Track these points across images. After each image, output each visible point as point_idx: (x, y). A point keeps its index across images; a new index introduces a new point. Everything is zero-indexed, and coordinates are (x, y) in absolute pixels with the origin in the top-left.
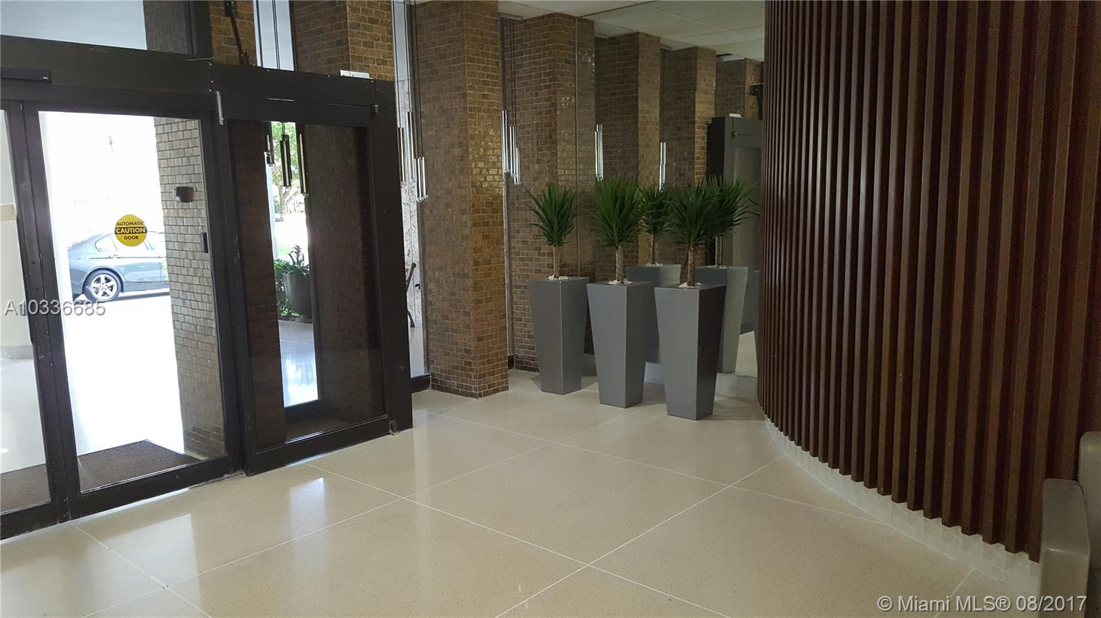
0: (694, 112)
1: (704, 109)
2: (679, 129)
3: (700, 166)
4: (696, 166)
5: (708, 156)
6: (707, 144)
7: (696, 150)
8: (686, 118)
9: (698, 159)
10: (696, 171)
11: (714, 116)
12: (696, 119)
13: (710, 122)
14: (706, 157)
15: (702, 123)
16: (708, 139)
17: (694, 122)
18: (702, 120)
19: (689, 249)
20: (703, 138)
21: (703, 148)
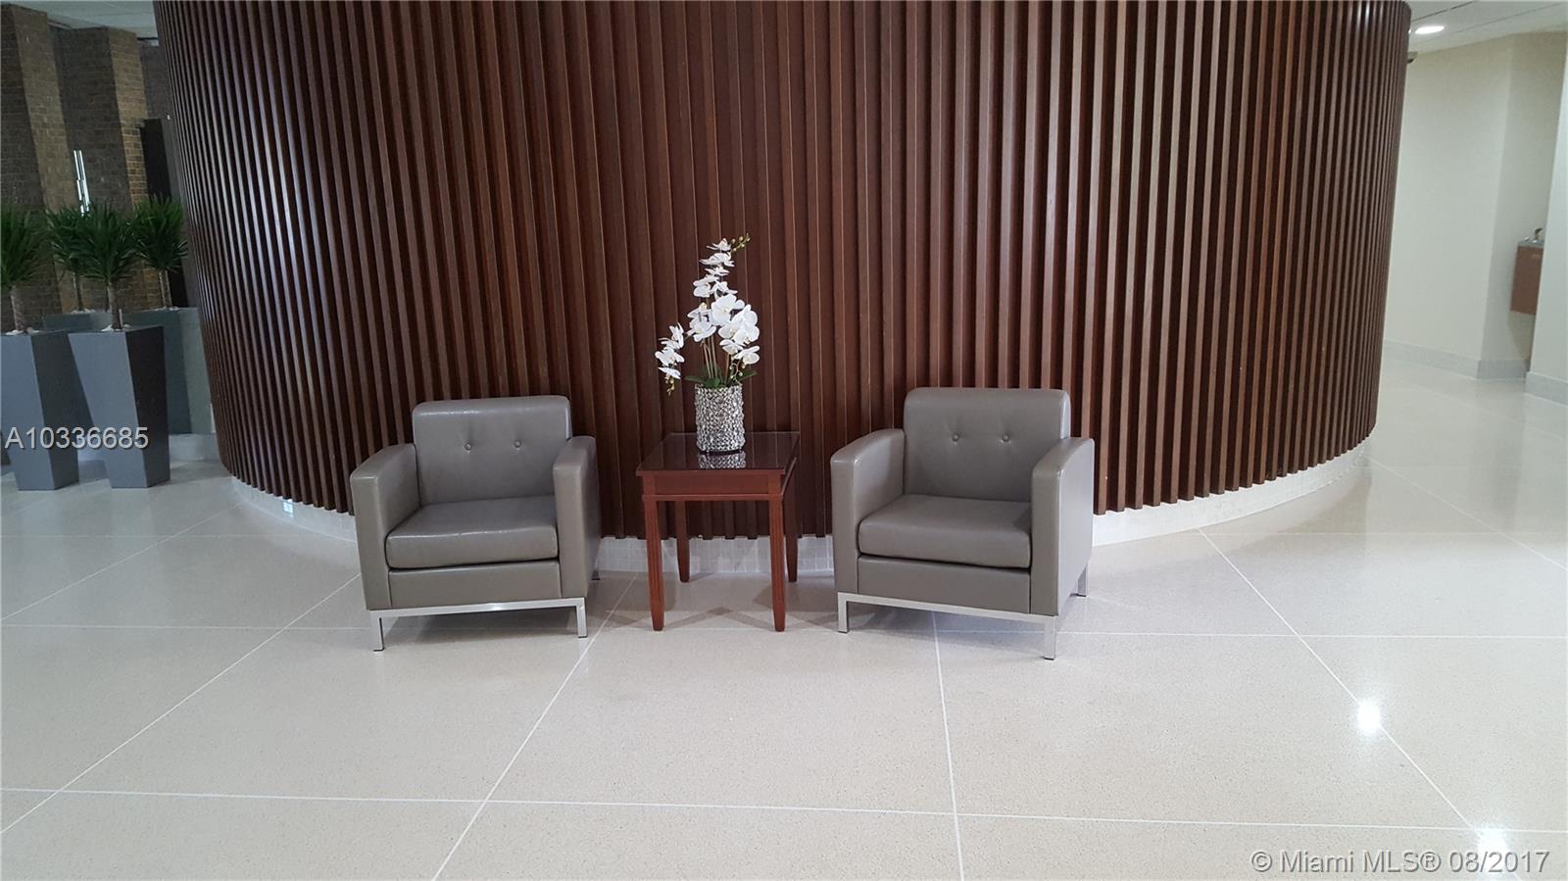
0: (117, 113)
1: (131, 108)
2: (98, 133)
3: (137, 180)
4: (130, 182)
5: (147, 169)
6: (145, 154)
7: (128, 162)
8: (107, 119)
9: (133, 172)
10: (131, 188)
11: (147, 118)
12: (122, 121)
13: (143, 125)
14: (144, 169)
15: (131, 126)
16: (144, 147)
17: (120, 126)
18: (130, 122)
19: (107, 285)
20: (136, 146)
21: (138, 158)
